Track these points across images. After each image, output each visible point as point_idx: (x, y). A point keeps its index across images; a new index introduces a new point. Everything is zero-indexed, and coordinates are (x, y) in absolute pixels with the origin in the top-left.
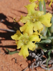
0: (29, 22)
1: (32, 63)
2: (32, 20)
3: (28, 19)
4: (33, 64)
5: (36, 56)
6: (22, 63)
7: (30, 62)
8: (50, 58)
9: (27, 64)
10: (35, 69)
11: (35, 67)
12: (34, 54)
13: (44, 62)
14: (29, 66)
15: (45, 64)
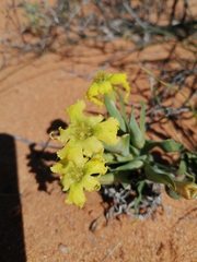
0: (73, 139)
1: (109, 207)
2: (79, 135)
3: (71, 134)
4: (112, 209)
5: (118, 195)
6: (93, 208)
7: (106, 205)
8: (141, 196)
9: (102, 210)
10: (117, 218)
11: (116, 214)
12: (113, 191)
13: (131, 205)
14: (105, 214)
15: (133, 207)
